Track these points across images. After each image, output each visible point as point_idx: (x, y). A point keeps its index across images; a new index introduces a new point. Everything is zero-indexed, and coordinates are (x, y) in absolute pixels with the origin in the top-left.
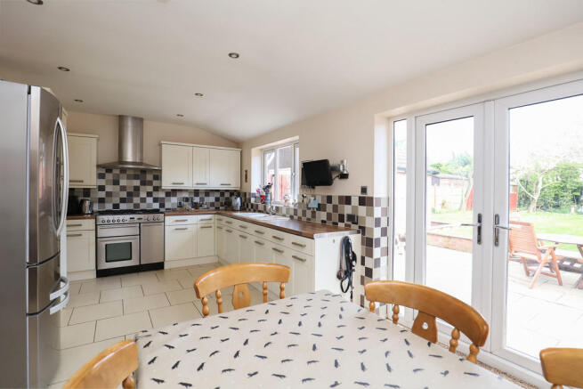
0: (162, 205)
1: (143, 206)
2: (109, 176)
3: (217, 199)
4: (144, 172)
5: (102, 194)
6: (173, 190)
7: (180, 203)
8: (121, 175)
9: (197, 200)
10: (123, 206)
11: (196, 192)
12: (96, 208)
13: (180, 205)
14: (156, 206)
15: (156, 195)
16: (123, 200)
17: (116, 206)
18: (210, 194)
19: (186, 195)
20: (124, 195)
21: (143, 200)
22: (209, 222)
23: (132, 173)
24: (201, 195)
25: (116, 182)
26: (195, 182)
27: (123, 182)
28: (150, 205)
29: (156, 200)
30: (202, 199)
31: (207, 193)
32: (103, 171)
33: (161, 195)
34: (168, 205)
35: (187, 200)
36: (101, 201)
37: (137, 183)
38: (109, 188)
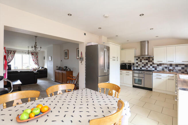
0: (156, 69)
1: (149, 69)
2: (139, 60)
3: (183, 68)
4: (149, 58)
5: (137, 65)
6: (160, 64)
7: (163, 69)
8: (142, 59)
9: (171, 68)
10: (143, 69)
11: (171, 65)
12: (135, 68)
13: (163, 70)
14: (153, 69)
15: (153, 65)
16: (143, 67)
17: (141, 68)
18: (179, 65)
19: (166, 66)
20: (143, 65)
21: (149, 67)
22: (173, 77)
23: (145, 58)
24: (173, 66)
25: (141, 61)
26: (168, 61)
27: (143, 61)
28: (151, 69)
29: (153, 67)
30: (174, 68)
31: (177, 65)
32: (137, 58)
33: (156, 65)
34: (158, 69)
35: (166, 68)
36: (137, 66)
37: (147, 61)
38: (139, 63)
